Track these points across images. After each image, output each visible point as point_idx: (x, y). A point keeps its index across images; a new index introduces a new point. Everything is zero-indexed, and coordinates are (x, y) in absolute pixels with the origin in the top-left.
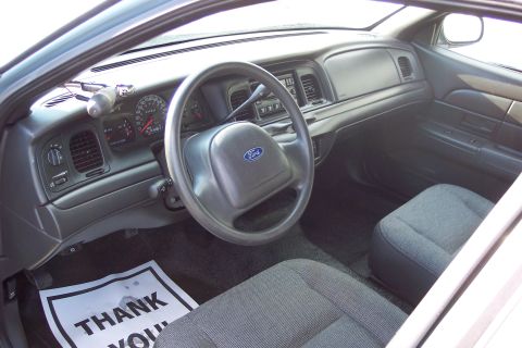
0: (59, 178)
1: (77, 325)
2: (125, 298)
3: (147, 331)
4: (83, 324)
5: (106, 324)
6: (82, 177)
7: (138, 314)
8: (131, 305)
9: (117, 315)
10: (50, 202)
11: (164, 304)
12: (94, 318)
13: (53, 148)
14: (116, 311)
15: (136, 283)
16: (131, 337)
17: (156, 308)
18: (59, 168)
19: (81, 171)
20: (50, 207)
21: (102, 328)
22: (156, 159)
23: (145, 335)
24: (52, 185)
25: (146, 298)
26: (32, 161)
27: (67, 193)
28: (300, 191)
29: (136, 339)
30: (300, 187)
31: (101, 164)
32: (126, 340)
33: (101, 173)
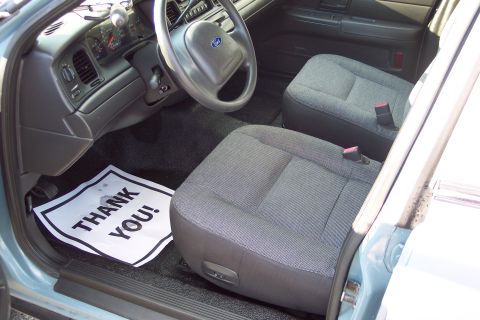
0: (74, 91)
1: (74, 227)
2: (102, 198)
3: (134, 216)
4: (79, 225)
5: (98, 220)
6: (88, 88)
7: (120, 206)
8: (109, 201)
9: (103, 212)
10: (76, 110)
11: (137, 194)
12: (85, 219)
13: (65, 67)
14: (100, 209)
15: (106, 185)
16: (124, 224)
17: (131, 199)
18: (73, 82)
19: (86, 83)
20: (78, 113)
21: (97, 223)
22: (132, 65)
23: (134, 219)
24: (73, 96)
25: (120, 194)
26: (55, 79)
27: (84, 102)
28: (248, 68)
29: (128, 224)
30: (248, 64)
31: (96, 76)
32: (121, 226)
33: (100, 83)
